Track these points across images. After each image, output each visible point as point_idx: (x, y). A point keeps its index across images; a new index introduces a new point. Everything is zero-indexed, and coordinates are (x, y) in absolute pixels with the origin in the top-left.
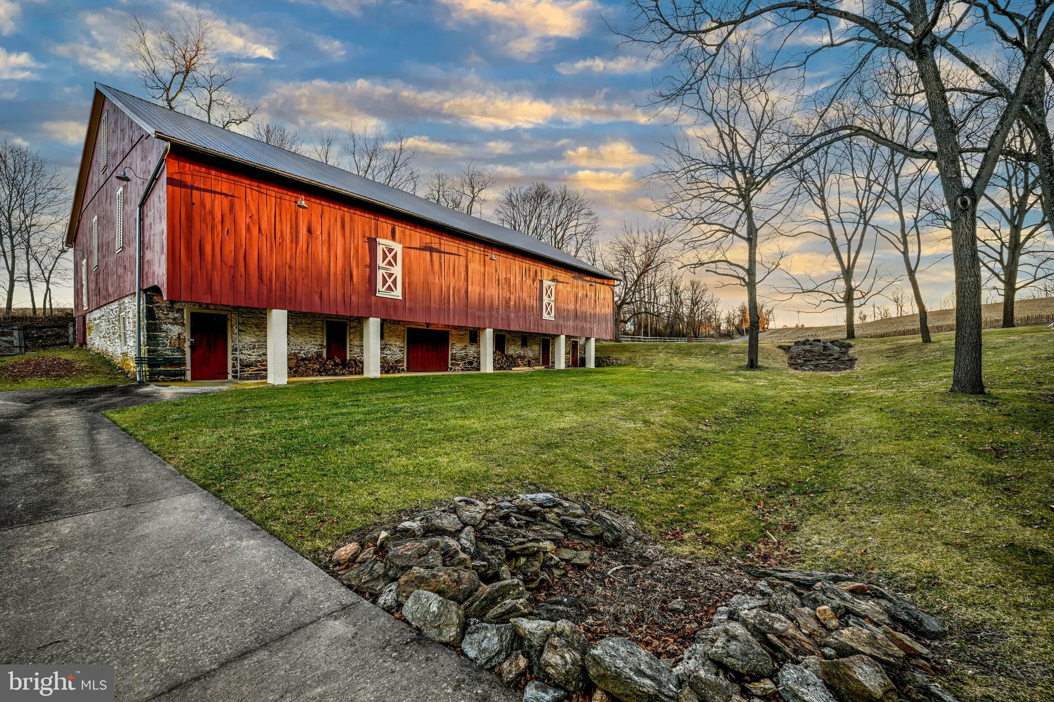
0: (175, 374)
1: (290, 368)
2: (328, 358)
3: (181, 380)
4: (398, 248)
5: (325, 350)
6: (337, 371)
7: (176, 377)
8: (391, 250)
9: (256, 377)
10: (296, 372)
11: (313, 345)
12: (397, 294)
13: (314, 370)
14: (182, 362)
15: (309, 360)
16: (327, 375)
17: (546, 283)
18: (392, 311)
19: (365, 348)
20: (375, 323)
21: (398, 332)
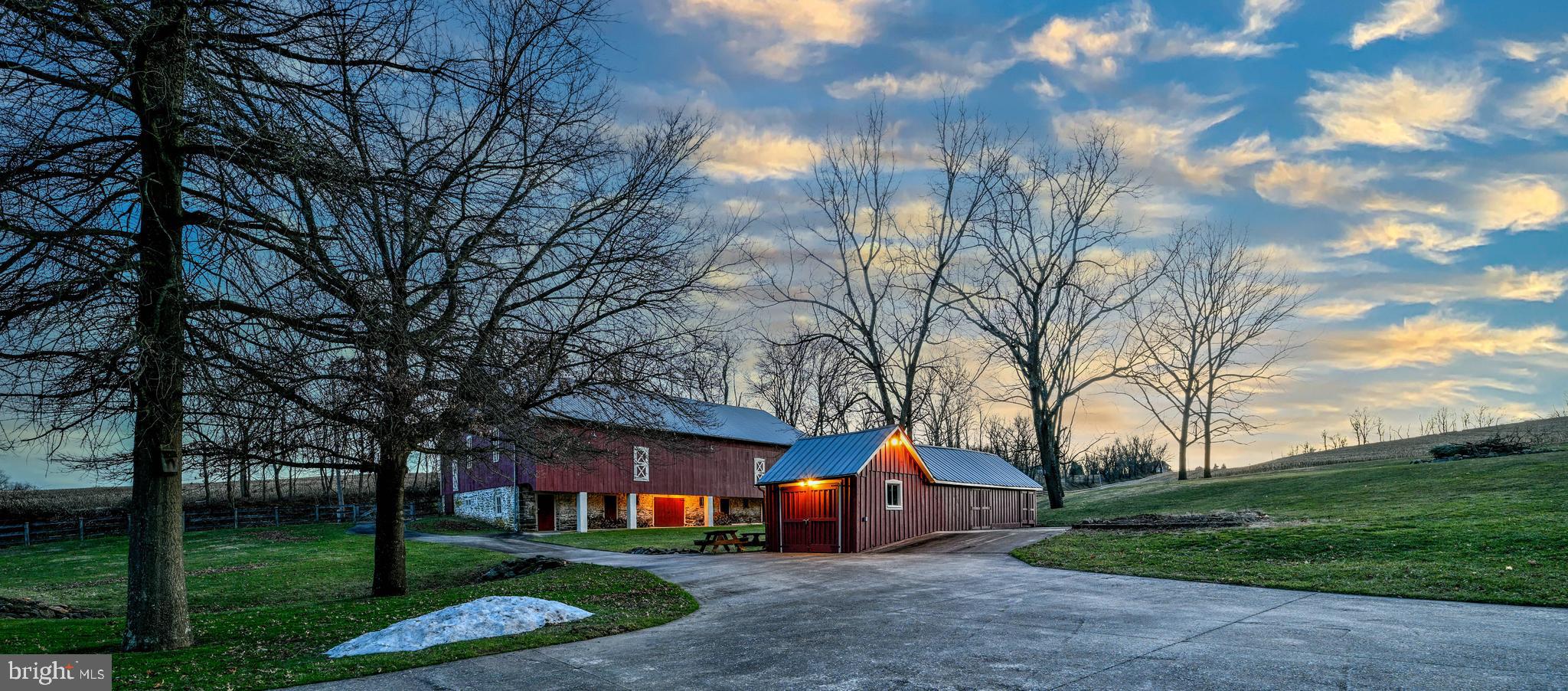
0: (530, 527)
1: (589, 524)
2: (607, 518)
3: (534, 531)
5: (605, 514)
6: (612, 526)
7: (532, 529)
9: (570, 529)
10: (592, 526)
11: (599, 511)
12: (647, 478)
13: (601, 525)
14: (534, 521)
15: (598, 519)
16: (606, 528)
17: (757, 460)
18: (643, 489)
19: (628, 512)
20: (633, 497)
21: (648, 501)
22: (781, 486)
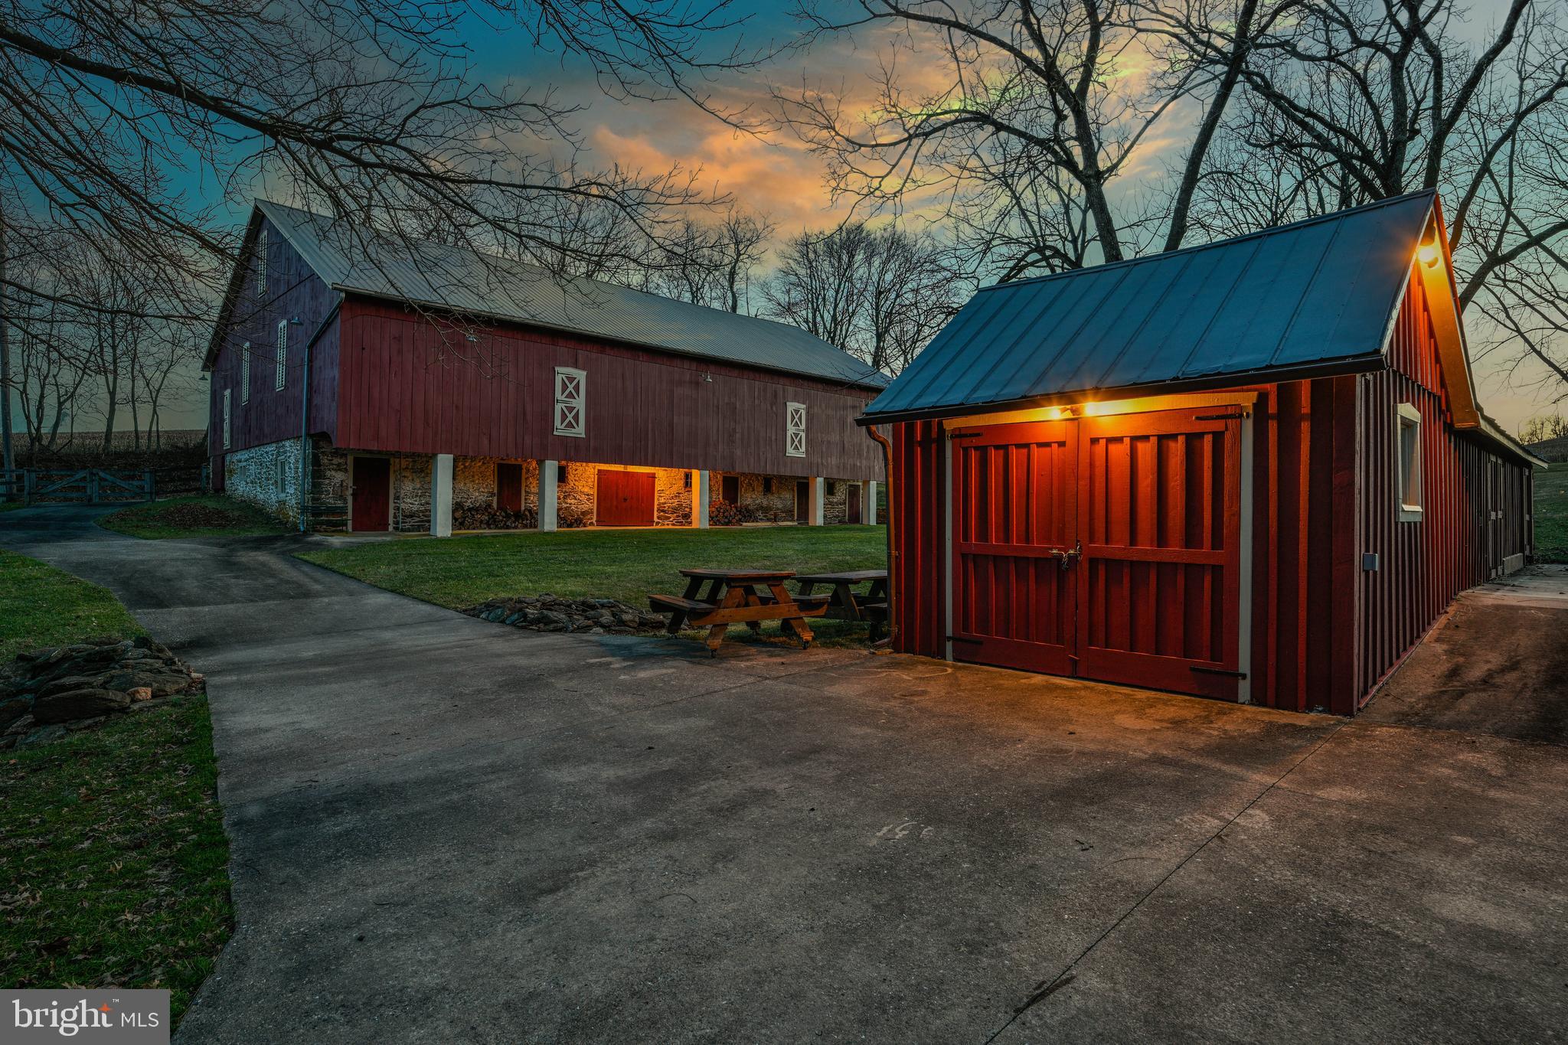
0: (335, 524)
1: (455, 519)
2: (499, 508)
3: (342, 531)
4: (581, 375)
5: (495, 499)
6: (509, 523)
7: (337, 527)
8: (571, 379)
9: (418, 528)
10: (462, 524)
11: (481, 492)
12: (580, 431)
13: (481, 522)
14: (343, 511)
15: (477, 510)
16: (497, 527)
17: (791, 406)
18: (573, 451)
19: (541, 495)
20: (551, 467)
21: (586, 476)
22: (951, 424)
